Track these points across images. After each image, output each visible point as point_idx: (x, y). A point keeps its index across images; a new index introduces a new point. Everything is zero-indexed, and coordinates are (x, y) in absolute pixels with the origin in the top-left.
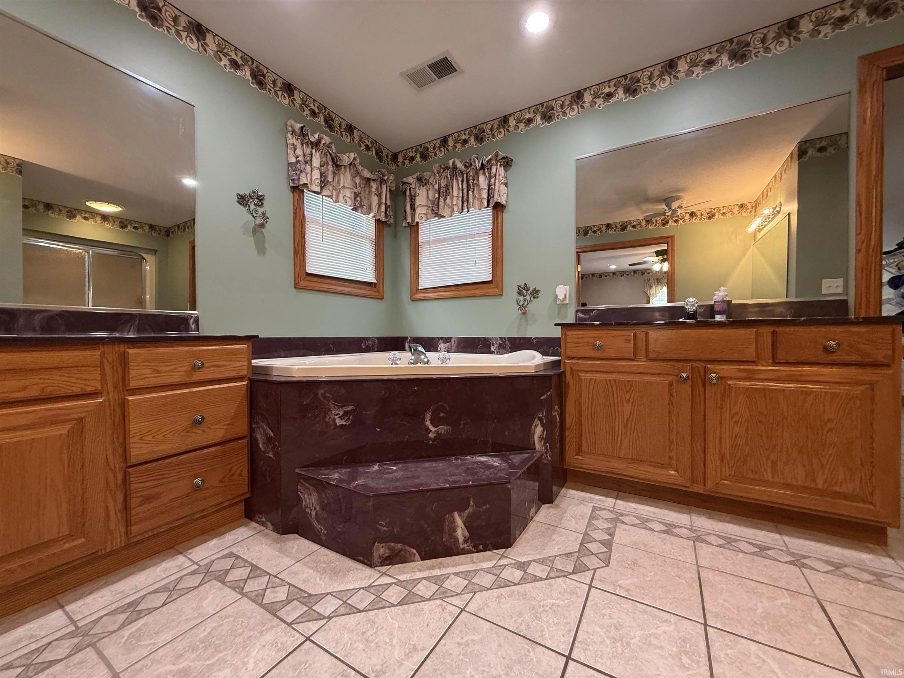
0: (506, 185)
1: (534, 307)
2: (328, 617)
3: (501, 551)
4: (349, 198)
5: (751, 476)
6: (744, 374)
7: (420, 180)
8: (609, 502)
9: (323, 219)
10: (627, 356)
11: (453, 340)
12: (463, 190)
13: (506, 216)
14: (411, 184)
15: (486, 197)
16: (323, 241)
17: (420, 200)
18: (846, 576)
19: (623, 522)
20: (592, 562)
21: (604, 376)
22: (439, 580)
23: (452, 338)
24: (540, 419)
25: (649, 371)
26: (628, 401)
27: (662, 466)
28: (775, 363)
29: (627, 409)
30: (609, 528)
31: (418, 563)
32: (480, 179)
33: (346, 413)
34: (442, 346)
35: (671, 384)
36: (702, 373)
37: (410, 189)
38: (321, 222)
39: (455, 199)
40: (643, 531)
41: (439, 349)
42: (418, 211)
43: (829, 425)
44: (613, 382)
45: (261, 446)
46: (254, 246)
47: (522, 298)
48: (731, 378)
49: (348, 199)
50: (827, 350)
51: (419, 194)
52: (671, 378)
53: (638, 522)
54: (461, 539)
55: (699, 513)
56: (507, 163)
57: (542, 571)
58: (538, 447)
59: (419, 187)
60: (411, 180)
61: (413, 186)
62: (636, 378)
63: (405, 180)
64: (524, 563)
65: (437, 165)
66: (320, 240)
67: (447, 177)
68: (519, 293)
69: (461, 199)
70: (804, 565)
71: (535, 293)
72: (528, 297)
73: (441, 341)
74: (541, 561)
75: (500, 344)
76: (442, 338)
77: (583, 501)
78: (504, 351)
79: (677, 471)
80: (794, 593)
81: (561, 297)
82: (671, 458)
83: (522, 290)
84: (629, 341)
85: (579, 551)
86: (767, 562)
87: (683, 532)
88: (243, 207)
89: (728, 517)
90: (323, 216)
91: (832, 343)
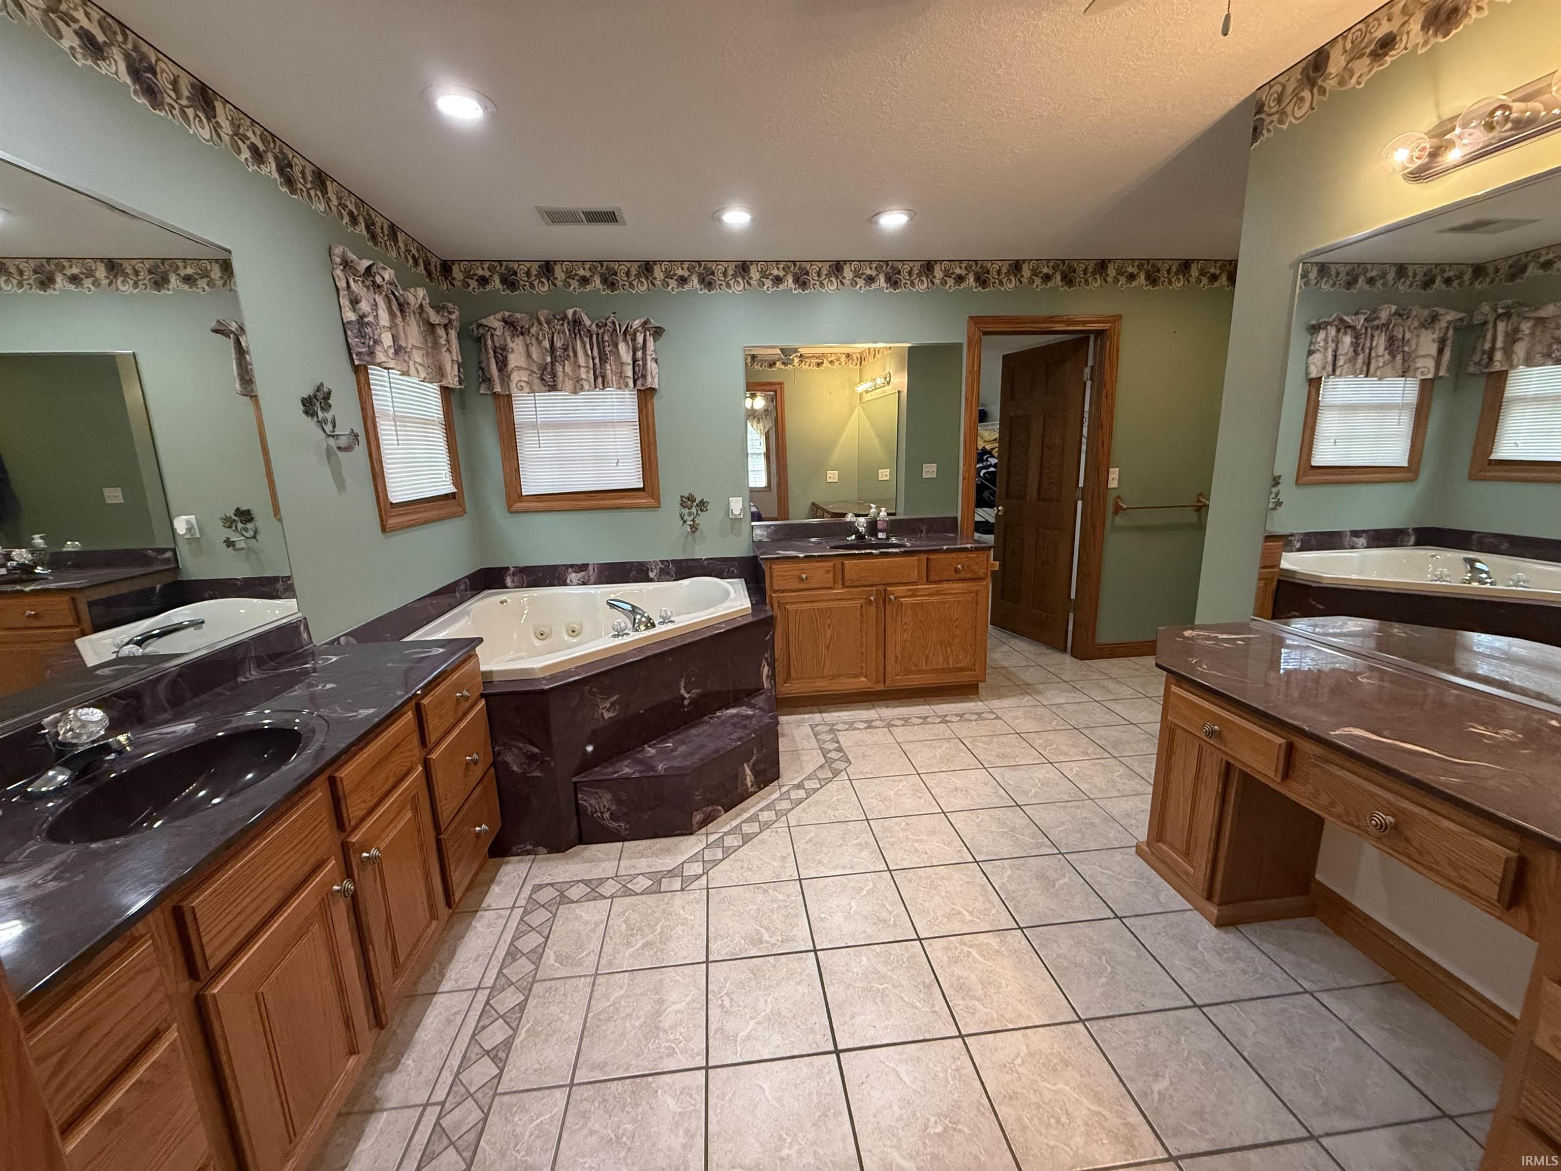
0: (656, 361)
1: (703, 520)
2: (704, 873)
3: (776, 783)
4: (420, 364)
5: (913, 668)
6: (910, 593)
7: (509, 323)
8: (817, 717)
9: (393, 407)
10: (827, 585)
11: (591, 568)
12: (593, 359)
13: (659, 404)
14: (495, 330)
15: (631, 376)
16: (398, 445)
17: (516, 359)
18: (966, 720)
19: (838, 730)
20: (841, 765)
21: (809, 605)
22: (754, 819)
23: (588, 564)
24: (766, 659)
25: (846, 597)
26: (829, 627)
27: (856, 676)
28: (928, 582)
29: (829, 633)
30: (832, 739)
31: (724, 817)
32: (620, 347)
33: (612, 704)
34: (573, 576)
35: (862, 607)
36: (883, 594)
37: (492, 335)
38: (391, 413)
39: (583, 370)
40: (854, 732)
41: (568, 581)
42: (515, 377)
43: (957, 623)
44: (817, 612)
45: (515, 768)
46: (332, 481)
47: (686, 511)
48: (902, 597)
49: (420, 368)
50: (957, 571)
51: (513, 350)
52: (861, 601)
53: (847, 726)
54: (749, 784)
55: (880, 706)
56: (658, 332)
57: (815, 783)
58: (765, 686)
59: (513, 336)
60: (494, 322)
61: (498, 333)
62: (835, 604)
63: (484, 321)
64: (799, 784)
65: (546, 311)
66: (393, 444)
67: (564, 332)
68: (683, 504)
69: (592, 372)
70: (947, 722)
71: (702, 505)
72: (694, 510)
73: (570, 570)
74: (809, 778)
75: (661, 568)
76: (572, 566)
77: (799, 724)
78: (668, 577)
79: (866, 677)
80: (948, 740)
81: (737, 511)
82: (862, 668)
83: (687, 501)
84: (828, 572)
85: (827, 762)
86: (930, 726)
87: (878, 723)
88: (310, 418)
89: (896, 703)
90: (393, 402)
91: (959, 566)
